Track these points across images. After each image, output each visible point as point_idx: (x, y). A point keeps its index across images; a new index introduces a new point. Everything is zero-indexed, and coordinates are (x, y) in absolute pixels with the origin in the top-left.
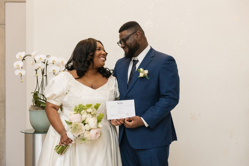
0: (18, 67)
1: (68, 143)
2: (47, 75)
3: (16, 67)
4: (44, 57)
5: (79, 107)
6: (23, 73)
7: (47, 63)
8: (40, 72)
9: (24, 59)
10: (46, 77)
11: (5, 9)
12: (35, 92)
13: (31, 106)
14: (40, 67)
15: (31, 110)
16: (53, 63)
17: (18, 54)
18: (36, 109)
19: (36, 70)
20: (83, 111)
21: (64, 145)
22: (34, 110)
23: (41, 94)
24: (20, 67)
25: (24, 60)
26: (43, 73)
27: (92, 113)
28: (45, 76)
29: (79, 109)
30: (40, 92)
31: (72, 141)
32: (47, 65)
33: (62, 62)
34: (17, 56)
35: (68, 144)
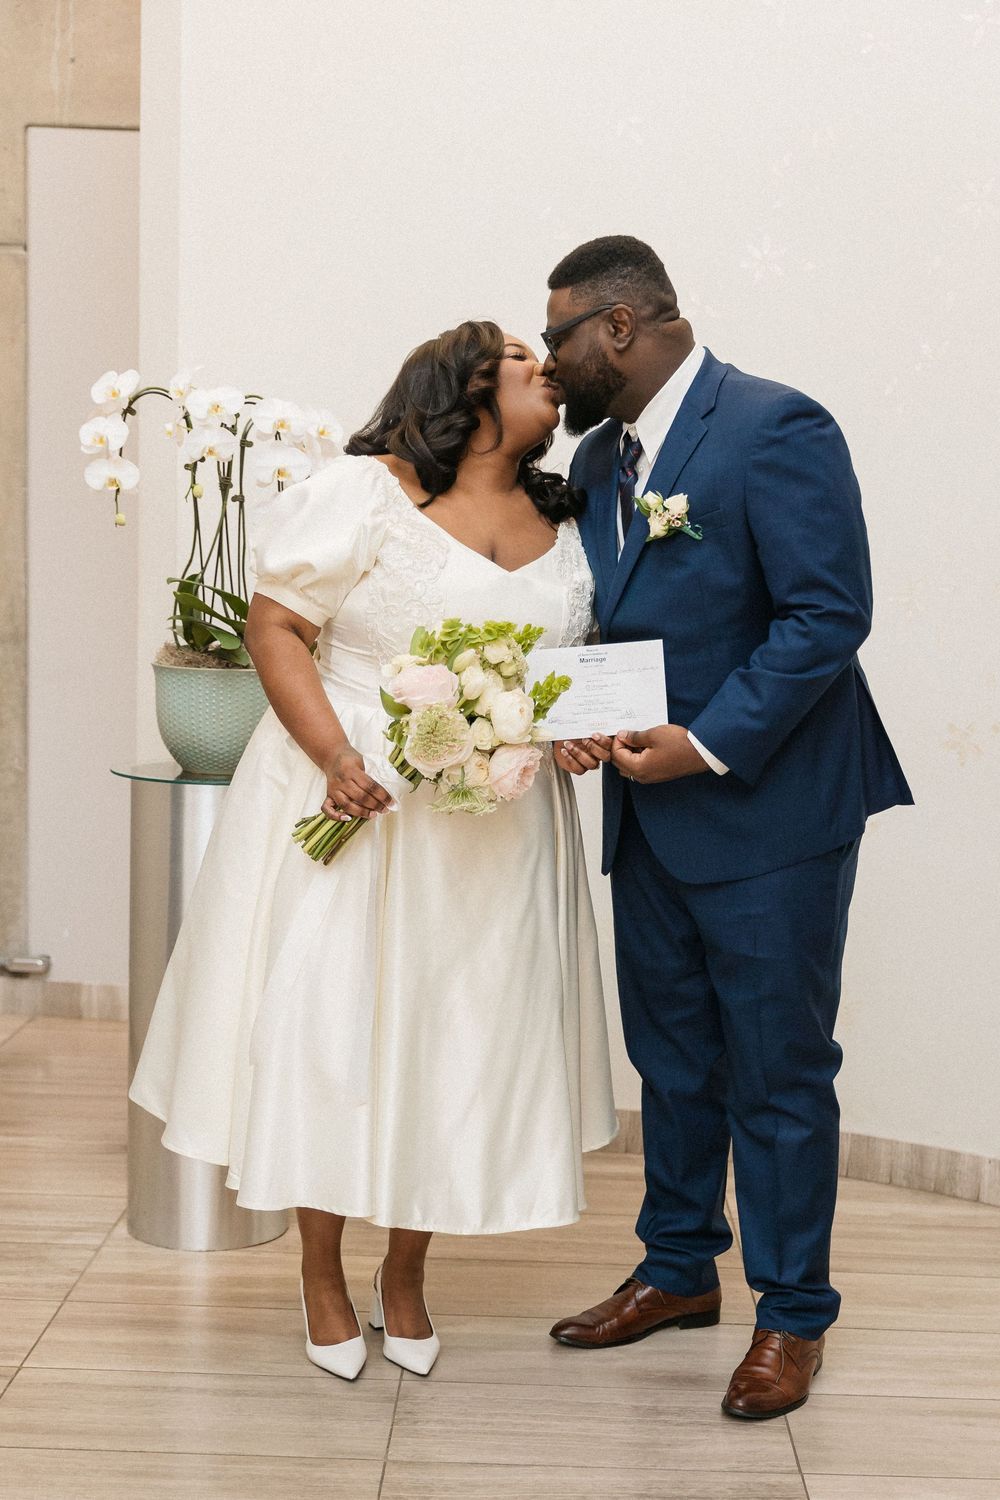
0: (100, 446)
1: (371, 810)
2: (244, 494)
3: (91, 447)
4: (232, 401)
5: (449, 634)
6: (128, 476)
7: (245, 435)
8: (208, 477)
9: (129, 411)
10: (241, 506)
11: (25, 164)
12: (187, 576)
13: (162, 646)
14: (211, 452)
15: (163, 669)
16: (278, 435)
17: (104, 378)
18: (189, 663)
19: (192, 468)
20: (468, 654)
21: (350, 818)
22: (180, 665)
23: (215, 591)
24: (115, 447)
25: (133, 412)
26: (225, 485)
27: (508, 671)
28: (234, 499)
29: (444, 643)
30: (209, 580)
31: (388, 798)
32: (245, 444)
33: (322, 433)
34: (99, 393)
35: (367, 811)
